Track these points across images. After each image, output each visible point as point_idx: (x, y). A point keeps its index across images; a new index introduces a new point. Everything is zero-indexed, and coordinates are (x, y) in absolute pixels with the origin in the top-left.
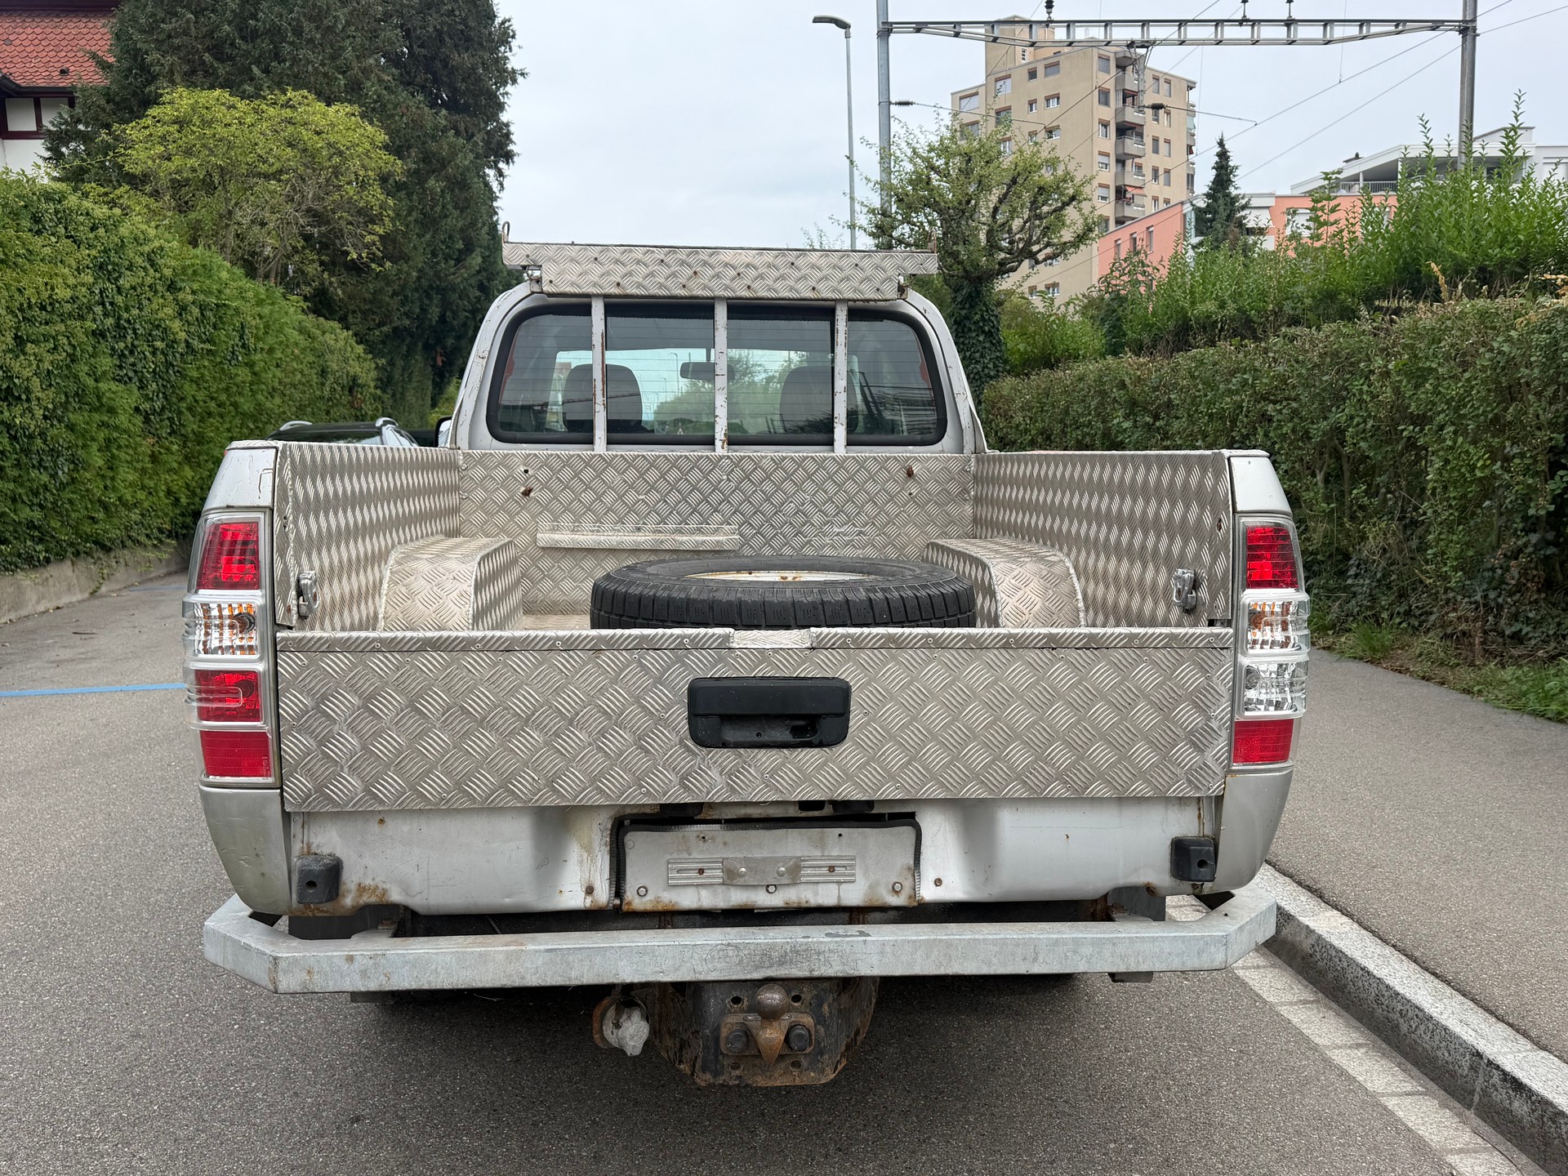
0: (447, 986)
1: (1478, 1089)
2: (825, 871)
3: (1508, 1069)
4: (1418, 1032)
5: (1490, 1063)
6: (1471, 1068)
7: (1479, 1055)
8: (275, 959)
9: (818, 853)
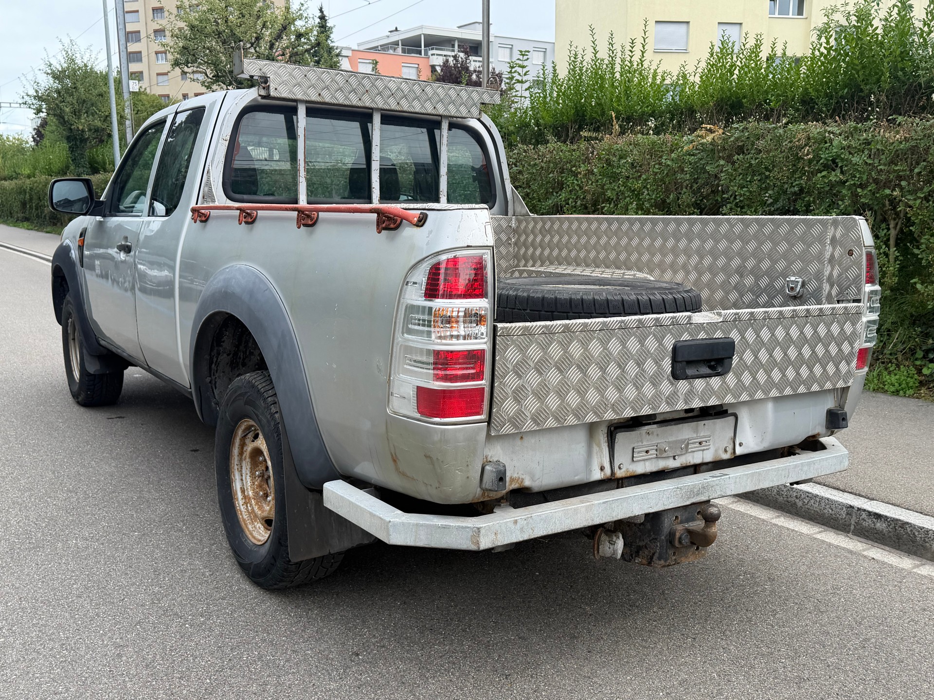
0: (560, 531)
1: (853, 523)
2: (697, 445)
3: (870, 510)
4: (810, 504)
5: (859, 509)
6: (848, 514)
7: (851, 507)
8: (478, 529)
9: (695, 435)
